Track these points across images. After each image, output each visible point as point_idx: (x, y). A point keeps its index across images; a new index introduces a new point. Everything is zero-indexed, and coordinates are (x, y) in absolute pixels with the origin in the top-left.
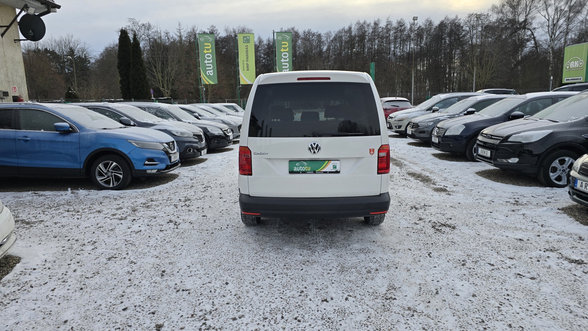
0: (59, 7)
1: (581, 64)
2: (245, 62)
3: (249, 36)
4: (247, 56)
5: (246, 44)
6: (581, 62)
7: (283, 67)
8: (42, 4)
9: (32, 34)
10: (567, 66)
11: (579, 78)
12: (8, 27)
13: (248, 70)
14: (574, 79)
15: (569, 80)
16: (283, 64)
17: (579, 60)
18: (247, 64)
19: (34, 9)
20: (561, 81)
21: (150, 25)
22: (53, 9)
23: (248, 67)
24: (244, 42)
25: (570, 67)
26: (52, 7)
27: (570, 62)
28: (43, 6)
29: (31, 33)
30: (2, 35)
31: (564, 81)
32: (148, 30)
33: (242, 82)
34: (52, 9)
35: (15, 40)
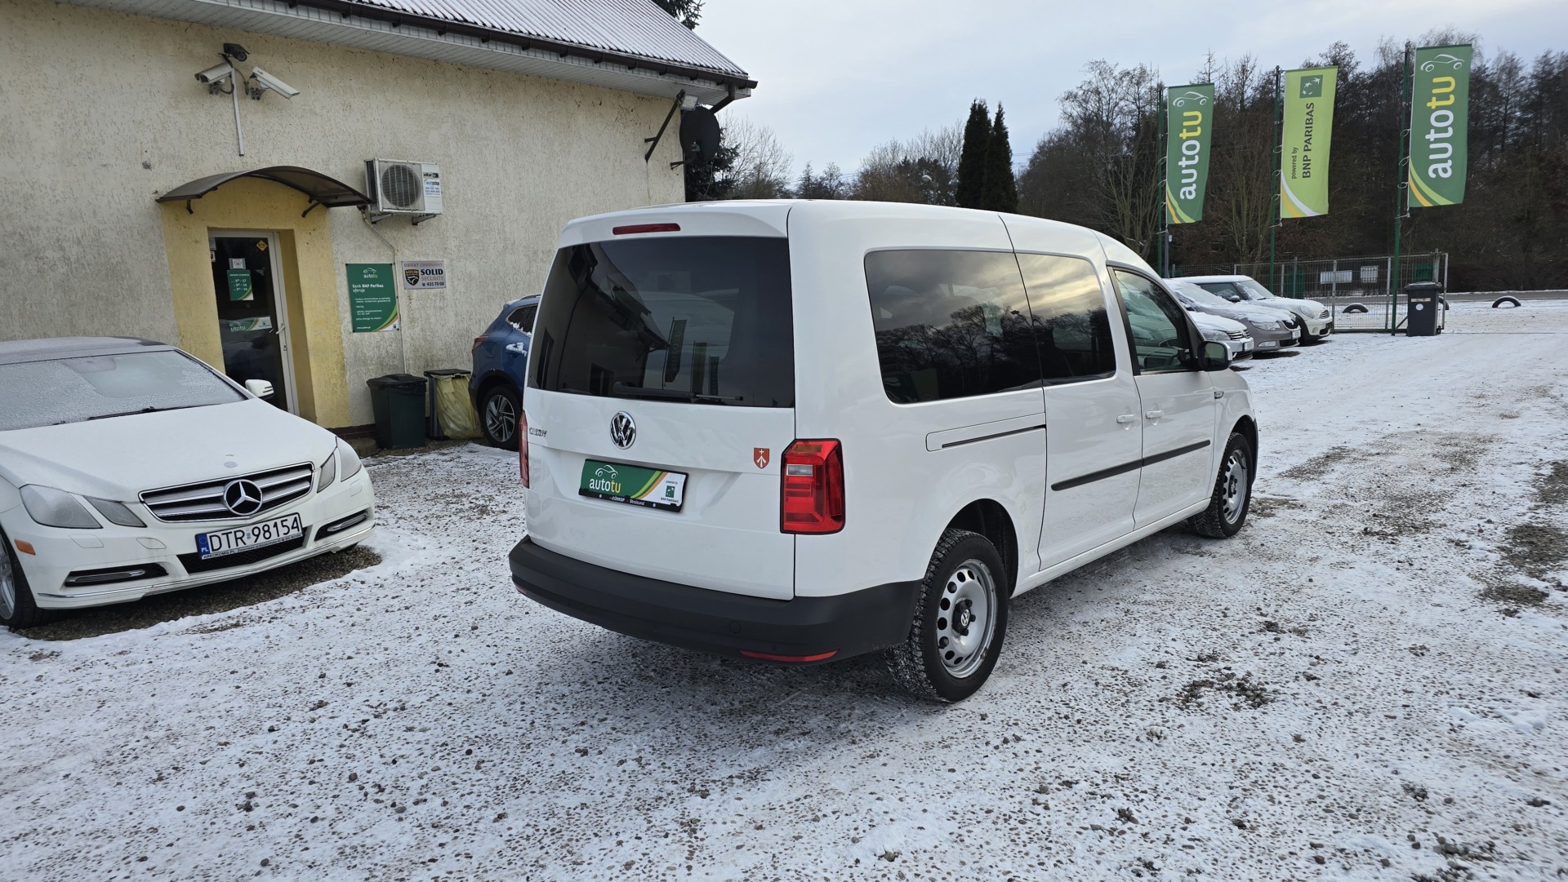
0: (754, 85)
2: (1300, 154)
3: (1321, 77)
4: (1308, 134)
5: (1309, 100)
7: (1432, 157)
8: (718, 84)
9: (698, 149)
12: (656, 140)
13: (1306, 175)
16: (1432, 146)
18: (1306, 159)
19: (695, 99)
21: (1143, 72)
22: (744, 91)
23: (1306, 166)
24: (1302, 96)
26: (741, 88)
28: (721, 88)
29: (695, 148)
30: (647, 157)
32: (1138, 84)
33: (1285, 214)
34: (737, 92)
35: (672, 164)
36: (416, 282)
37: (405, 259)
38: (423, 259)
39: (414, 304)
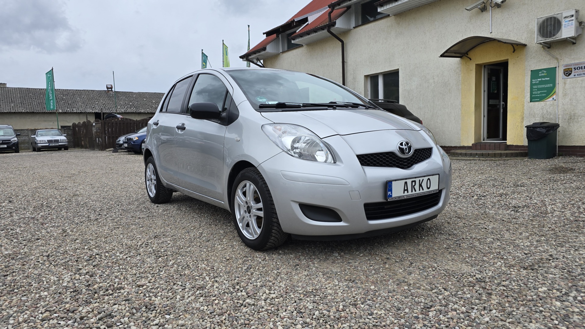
36: (570, 74)
37: (566, 63)
38: (577, 62)
39: (567, 86)
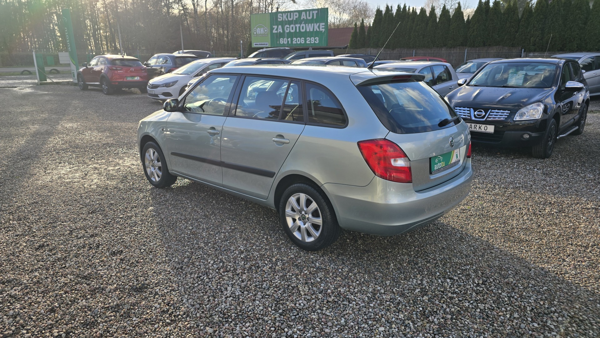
1: (266, 31)
6: (266, 29)
10: (254, 32)
11: (266, 43)
14: (262, 44)
15: (257, 44)
17: (264, 28)
20: (251, 44)
25: (257, 33)
27: (257, 28)
31: (254, 46)
